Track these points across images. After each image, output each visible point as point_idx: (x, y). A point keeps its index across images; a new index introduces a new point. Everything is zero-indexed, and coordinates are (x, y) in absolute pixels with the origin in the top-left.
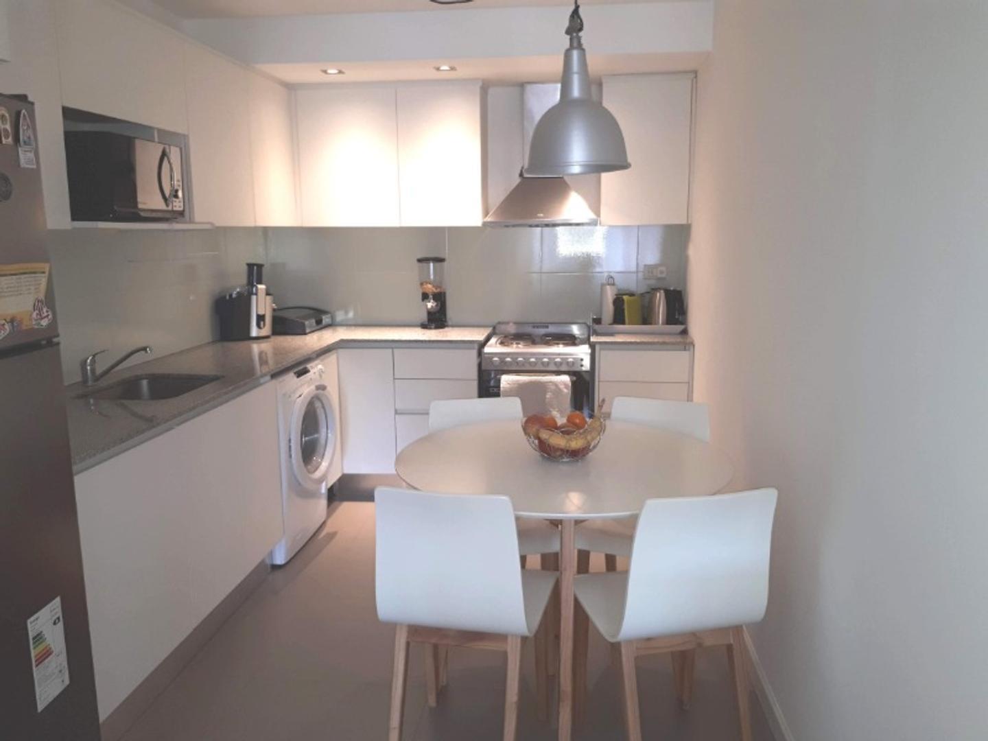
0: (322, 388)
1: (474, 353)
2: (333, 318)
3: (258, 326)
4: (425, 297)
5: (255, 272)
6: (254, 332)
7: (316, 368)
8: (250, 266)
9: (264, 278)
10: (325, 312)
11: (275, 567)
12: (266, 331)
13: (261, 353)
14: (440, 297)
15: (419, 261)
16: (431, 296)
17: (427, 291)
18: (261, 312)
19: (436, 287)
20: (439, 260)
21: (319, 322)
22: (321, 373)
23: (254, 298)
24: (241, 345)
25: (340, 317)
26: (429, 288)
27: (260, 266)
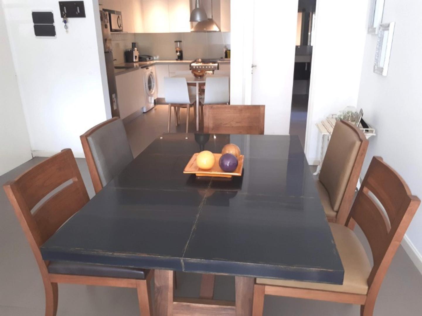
0: (152, 72)
1: (189, 66)
2: (153, 58)
3: (135, 59)
4: (177, 52)
5: (134, 45)
6: (134, 60)
7: (150, 68)
8: (133, 43)
9: (136, 46)
10: (151, 56)
11: (144, 113)
12: (137, 60)
13: (136, 66)
14: (181, 52)
15: (175, 42)
16: (178, 51)
17: (178, 50)
18: (136, 55)
19: (180, 49)
20: (180, 42)
21: (150, 59)
22: (152, 69)
23: (134, 52)
24: (131, 63)
25: (155, 58)
26: (178, 49)
27: (135, 43)
